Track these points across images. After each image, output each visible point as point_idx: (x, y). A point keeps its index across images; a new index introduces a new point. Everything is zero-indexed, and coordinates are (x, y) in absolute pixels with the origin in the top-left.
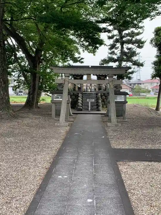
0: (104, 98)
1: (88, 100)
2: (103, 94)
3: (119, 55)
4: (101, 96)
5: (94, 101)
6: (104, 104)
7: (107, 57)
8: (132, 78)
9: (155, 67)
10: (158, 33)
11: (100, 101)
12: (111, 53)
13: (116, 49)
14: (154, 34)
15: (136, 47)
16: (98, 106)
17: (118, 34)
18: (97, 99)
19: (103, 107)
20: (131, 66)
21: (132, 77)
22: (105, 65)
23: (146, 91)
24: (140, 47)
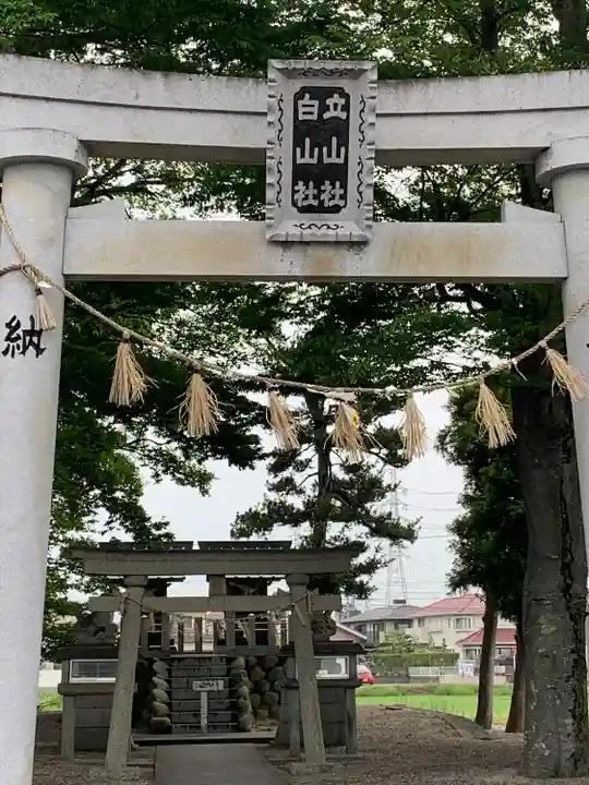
0: (262, 679)
1: (196, 685)
2: (253, 660)
3: (311, 492)
4: (249, 668)
5: (221, 687)
6: (262, 702)
7: (262, 500)
8: (369, 589)
9: (463, 544)
10: (465, 407)
11: (245, 689)
12: (277, 488)
13: (298, 470)
14: (449, 414)
15: (381, 463)
16: (236, 709)
17: (306, 408)
18: (233, 683)
19: (255, 714)
20: (364, 539)
21: (371, 585)
22: (254, 538)
23: (433, 657)
24: (396, 461)
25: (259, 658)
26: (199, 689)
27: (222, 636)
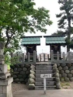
0: (62, 69)
1: (42, 76)
2: (59, 65)
4: (58, 67)
5: (51, 77)
6: (62, 76)
7: (57, 31)
11: (58, 74)
12: (60, 27)
18: (54, 72)
25: (61, 64)
26: (43, 77)
27: (50, 58)
